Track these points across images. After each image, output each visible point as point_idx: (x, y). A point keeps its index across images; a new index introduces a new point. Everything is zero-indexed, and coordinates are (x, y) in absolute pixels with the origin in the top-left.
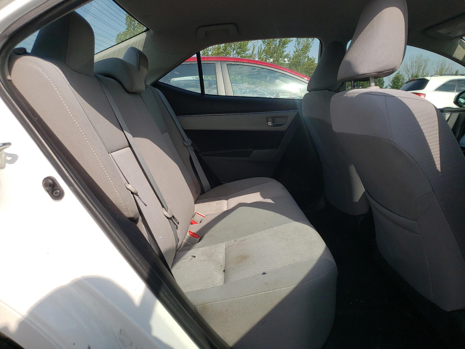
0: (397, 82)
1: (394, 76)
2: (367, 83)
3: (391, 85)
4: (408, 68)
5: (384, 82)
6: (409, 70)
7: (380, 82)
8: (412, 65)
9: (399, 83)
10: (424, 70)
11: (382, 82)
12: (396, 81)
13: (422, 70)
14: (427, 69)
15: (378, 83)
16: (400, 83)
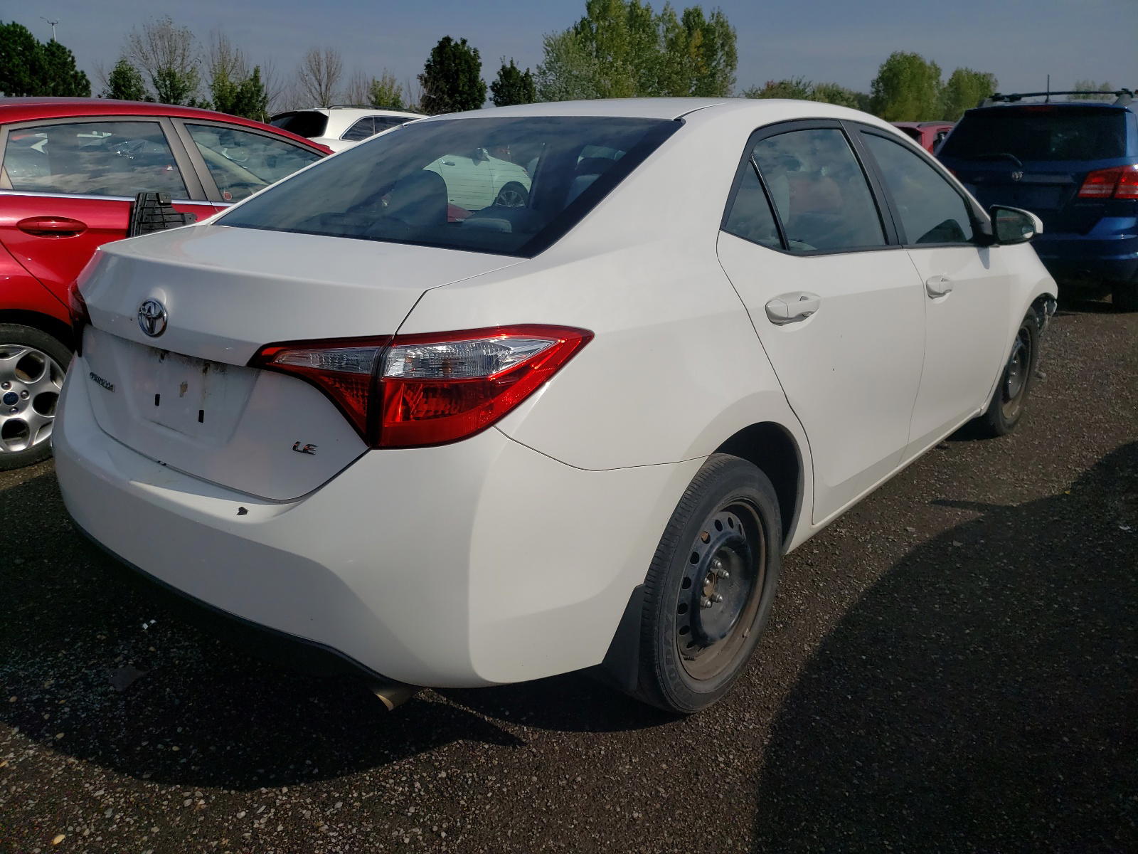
0: (124, 86)
1: (115, 70)
2: (43, 84)
3: (110, 92)
4: (145, 50)
5: (88, 83)
6: (149, 57)
7: (79, 84)
8: (154, 44)
9: (130, 89)
10: (183, 59)
11: (84, 82)
12: (122, 83)
13: (179, 60)
14: (191, 58)
15: (73, 86)
16: (133, 89)
